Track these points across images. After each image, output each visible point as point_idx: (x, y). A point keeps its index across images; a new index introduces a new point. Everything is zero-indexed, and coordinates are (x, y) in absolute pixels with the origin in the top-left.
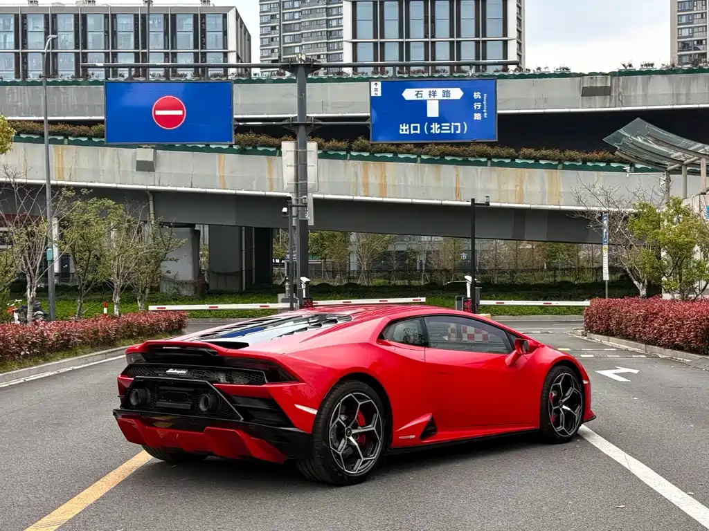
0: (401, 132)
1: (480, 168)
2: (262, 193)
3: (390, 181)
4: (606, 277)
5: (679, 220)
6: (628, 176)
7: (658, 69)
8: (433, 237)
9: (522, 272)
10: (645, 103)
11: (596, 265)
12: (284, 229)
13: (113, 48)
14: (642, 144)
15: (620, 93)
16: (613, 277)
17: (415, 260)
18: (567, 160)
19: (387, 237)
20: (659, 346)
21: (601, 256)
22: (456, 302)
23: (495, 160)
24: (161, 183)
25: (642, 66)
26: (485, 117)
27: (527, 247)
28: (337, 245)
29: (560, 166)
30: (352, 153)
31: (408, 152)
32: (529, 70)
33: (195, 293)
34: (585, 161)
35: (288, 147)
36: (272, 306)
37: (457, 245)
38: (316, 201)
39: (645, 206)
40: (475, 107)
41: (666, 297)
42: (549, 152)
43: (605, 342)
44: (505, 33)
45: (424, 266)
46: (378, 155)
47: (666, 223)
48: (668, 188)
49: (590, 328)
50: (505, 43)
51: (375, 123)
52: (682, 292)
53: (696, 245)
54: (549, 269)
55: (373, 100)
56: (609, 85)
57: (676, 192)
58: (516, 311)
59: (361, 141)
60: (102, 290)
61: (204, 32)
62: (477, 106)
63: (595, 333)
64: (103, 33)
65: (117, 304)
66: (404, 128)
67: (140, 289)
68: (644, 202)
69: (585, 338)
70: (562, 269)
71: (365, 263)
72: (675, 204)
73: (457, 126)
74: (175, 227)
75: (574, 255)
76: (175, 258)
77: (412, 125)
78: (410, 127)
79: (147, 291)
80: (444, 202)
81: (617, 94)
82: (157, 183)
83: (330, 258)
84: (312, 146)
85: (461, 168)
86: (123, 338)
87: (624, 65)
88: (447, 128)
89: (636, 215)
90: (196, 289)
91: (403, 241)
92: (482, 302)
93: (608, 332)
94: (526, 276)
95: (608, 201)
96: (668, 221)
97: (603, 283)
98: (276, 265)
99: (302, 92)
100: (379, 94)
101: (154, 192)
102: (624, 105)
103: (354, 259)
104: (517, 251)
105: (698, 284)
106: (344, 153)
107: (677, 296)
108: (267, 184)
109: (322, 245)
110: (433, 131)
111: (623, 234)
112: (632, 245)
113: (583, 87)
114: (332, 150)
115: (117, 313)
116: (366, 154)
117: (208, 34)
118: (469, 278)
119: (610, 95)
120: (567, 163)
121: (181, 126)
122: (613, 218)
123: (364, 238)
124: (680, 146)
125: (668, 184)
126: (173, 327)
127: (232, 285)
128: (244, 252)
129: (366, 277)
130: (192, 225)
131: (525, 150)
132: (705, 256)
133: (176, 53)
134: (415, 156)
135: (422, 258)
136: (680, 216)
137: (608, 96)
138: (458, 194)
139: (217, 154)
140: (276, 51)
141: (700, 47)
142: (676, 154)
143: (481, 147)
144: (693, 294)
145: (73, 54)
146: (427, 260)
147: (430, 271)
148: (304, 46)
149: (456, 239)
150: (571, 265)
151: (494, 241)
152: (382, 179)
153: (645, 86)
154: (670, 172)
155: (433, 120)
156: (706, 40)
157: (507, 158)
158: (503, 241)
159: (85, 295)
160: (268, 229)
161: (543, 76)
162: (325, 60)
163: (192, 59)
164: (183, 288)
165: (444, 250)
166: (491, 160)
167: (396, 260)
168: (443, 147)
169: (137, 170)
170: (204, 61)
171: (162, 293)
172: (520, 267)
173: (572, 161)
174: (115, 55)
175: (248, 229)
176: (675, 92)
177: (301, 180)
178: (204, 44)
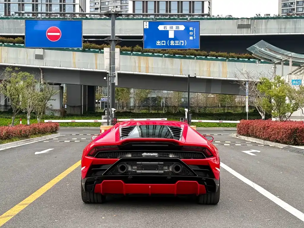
0: (157, 45)
1: (191, 60)
2: (93, 70)
3: (150, 66)
4: (247, 110)
5: (279, 86)
6: (257, 65)
7: (272, 16)
8: (169, 91)
9: (209, 108)
10: (266, 32)
11: (243, 105)
12: (100, 86)
13: (22, 1)
14: (264, 51)
15: (255, 27)
16: (251, 111)
17: (160, 101)
18: (230, 57)
19: (147, 91)
20: (270, 141)
21: (245, 101)
22: (181, 120)
23: (198, 57)
24: (46, 65)
25: (265, 15)
26: (195, 38)
27: (212, 96)
28: (124, 94)
29: (227, 60)
30: (134, 53)
31: (159, 52)
32: (214, 16)
33: (61, 115)
34: (238, 58)
35: (106, 50)
36: (99, 121)
37: (180, 95)
38: (118, 74)
39: (265, 79)
40: (190, 34)
41: (274, 119)
42: (222, 53)
43: (246, 139)
45: (164, 104)
46: (145, 54)
47: (273, 87)
48: (275, 71)
49: (240, 133)
50: (203, 3)
51: (146, 40)
52: (280, 117)
53: (287, 97)
54: (222, 106)
55: (145, 30)
56: (250, 23)
57: (279, 73)
58: (207, 125)
59: (138, 47)
60: (22, 114)
62: (191, 33)
63: (242, 135)
65: (29, 119)
66: (159, 42)
67: (38, 113)
68: (264, 77)
69: (237, 137)
70: (227, 107)
71: (137, 103)
72: (278, 79)
73: (182, 42)
74: (55, 85)
75: (233, 100)
76: (54, 99)
77: (162, 41)
78: (161, 42)
79: (42, 113)
80: (175, 76)
81: (253, 28)
82: (44, 65)
83: (121, 100)
84: (117, 50)
85: (183, 60)
86: (32, 134)
87: (257, 15)
88: (177, 43)
89: (260, 83)
90: (61, 113)
91: (155, 92)
92: (192, 121)
93: (248, 135)
94: (211, 110)
95: (249, 77)
96: (275, 86)
97: (246, 113)
98: (97, 103)
99: (113, 25)
100: (148, 27)
101: (42, 69)
102: (256, 33)
103: (132, 100)
104: (207, 98)
105: (287, 114)
106: (130, 52)
107: (278, 119)
108: (95, 66)
109: (118, 94)
110: (171, 44)
111: (255, 91)
112: (259, 96)
113: (238, 24)
114: (124, 51)
115: (28, 123)
116: (140, 53)
118: (186, 110)
120: (230, 59)
121: (59, 40)
122: (250, 84)
123: (137, 91)
124: (281, 52)
125: (275, 69)
126: (53, 130)
127: (77, 111)
128: (83, 97)
129: (138, 109)
130: (61, 84)
131: (211, 52)
132: (291, 101)
133: (51, 4)
134: (162, 54)
135: (163, 100)
136: (280, 84)
137: (250, 29)
138: (181, 72)
139: (72, 52)
140: (97, 4)
141: (292, 6)
142: (279, 56)
143: (192, 51)
144: (285, 118)
145: (4, 4)
146: (166, 102)
147: (167, 107)
148: (110, 2)
149: (179, 92)
150: (231, 105)
151: (197, 93)
152: (147, 64)
153: (266, 25)
154: (276, 64)
155: (171, 39)
156: (295, 2)
157: (203, 56)
158: (201, 93)
159: (16, 115)
160: (93, 86)
161: (220, 19)
162: (120, 8)
163: (59, 7)
164: (56, 113)
165: (174, 97)
166: (196, 57)
167: (152, 101)
168: (175, 50)
169: (35, 59)
170: (64, 8)
171: (46, 115)
172: (208, 105)
173: (233, 58)
174: (23, 5)
175: (85, 86)
176: (279, 27)
177: (112, 65)
178: (64, 0)
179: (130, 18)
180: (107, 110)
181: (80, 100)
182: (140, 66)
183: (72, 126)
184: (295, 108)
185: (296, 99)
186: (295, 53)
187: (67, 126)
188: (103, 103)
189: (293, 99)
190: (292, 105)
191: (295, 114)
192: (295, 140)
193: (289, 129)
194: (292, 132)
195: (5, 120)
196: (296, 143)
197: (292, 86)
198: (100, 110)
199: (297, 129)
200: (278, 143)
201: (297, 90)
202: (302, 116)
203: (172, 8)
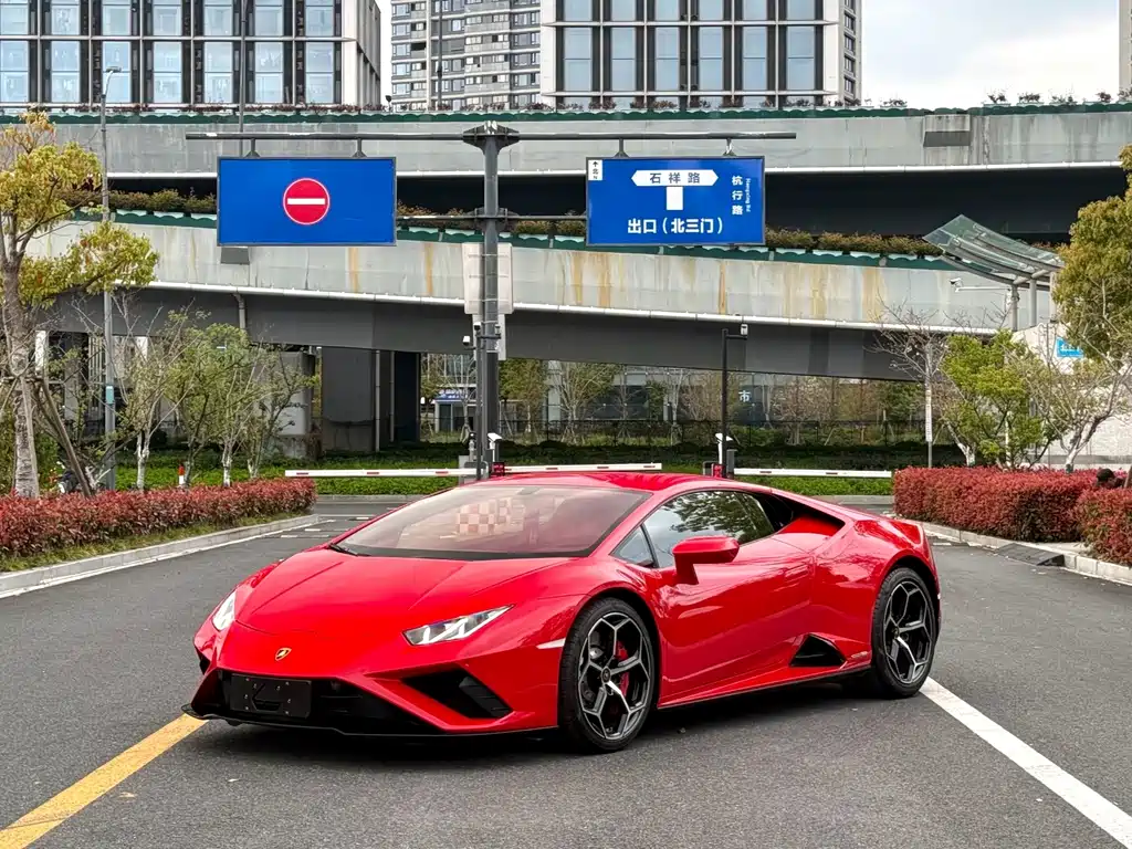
0: (630, 231)
1: (756, 264)
2: (418, 301)
3: (615, 282)
4: (929, 436)
7: (1047, 103)
10: (1025, 158)
13: (145, 33)
15: (985, 143)
17: (660, 403)
18: (894, 252)
22: (704, 470)
23: (781, 251)
24: (259, 284)
25: (1021, 98)
26: (749, 210)
27: (852, 382)
28: (527, 375)
29: (883, 262)
30: (558, 238)
33: (308, 454)
34: (921, 254)
35: (471, 250)
36: (452, 472)
40: (734, 197)
42: (864, 239)
44: (819, 16)
45: (674, 412)
48: (1015, 309)
50: (819, 30)
51: (594, 218)
56: (967, 129)
61: (301, 6)
62: (737, 195)
64: (129, 7)
65: (227, 468)
66: (634, 225)
71: (574, 407)
73: (709, 223)
74: (288, 350)
77: (645, 221)
78: (642, 223)
80: (700, 316)
81: (981, 144)
82: (252, 283)
83: (515, 398)
84: (505, 250)
85: (728, 263)
86: (244, 515)
87: (992, 98)
88: (693, 226)
90: (309, 447)
91: (639, 368)
94: (849, 432)
97: (926, 445)
98: (423, 408)
100: (600, 178)
101: (247, 297)
102: (992, 160)
103: (554, 398)
104: (836, 390)
106: (544, 238)
108: (424, 285)
110: (674, 230)
113: (927, 133)
114: (526, 232)
115: (227, 481)
116: (579, 240)
117: (308, 11)
118: (719, 436)
119: (969, 145)
120: (893, 257)
121: (325, 219)
123: (573, 365)
125: (1015, 303)
126: (298, 503)
127: (359, 442)
128: (378, 390)
129: (577, 431)
130: (306, 347)
131: (827, 234)
133: (253, 42)
135: (672, 399)
137: (967, 147)
138: (722, 305)
140: (420, 27)
144: (1026, 461)
145: (78, 43)
146: (680, 403)
147: (684, 422)
148: (468, 20)
152: (603, 276)
153: (1025, 137)
155: (675, 214)
157: (799, 247)
161: (862, 113)
162: (507, 44)
163: (281, 52)
164: (290, 446)
165: (709, 386)
166: (774, 250)
167: (627, 402)
169: (222, 262)
170: (300, 56)
173: (901, 253)
174: (149, 45)
175: (385, 354)
176: (1072, 143)
177: (489, 297)
178: (301, 27)
179: (546, 113)
180: (473, 438)
181: (368, 399)
182: (581, 287)
183: (347, 492)
188: (444, 407)
192: (1033, 525)
193: (1016, 492)
194: (1023, 502)
195: (121, 471)
198: (435, 436)
199: (1039, 493)
203: (702, 54)
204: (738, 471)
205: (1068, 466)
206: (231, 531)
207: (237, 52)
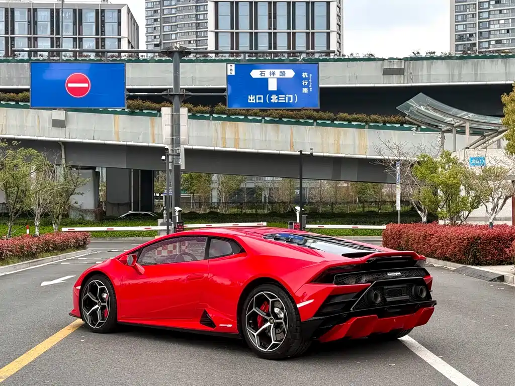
0: (249, 101)
1: (308, 127)
2: (147, 145)
3: (241, 136)
4: (399, 208)
5: (449, 167)
6: (414, 134)
7: (439, 56)
8: (274, 178)
9: (340, 204)
10: (429, 81)
11: (393, 199)
12: (162, 171)
13: (34, 34)
14: (424, 112)
15: (411, 73)
17: (261, 195)
18: (372, 122)
19: (239, 178)
20: (434, 258)
22: (289, 225)
23: (319, 121)
24: (71, 137)
25: (427, 53)
26: (311, 91)
27: (344, 185)
28: (202, 183)
29: (367, 126)
30: (214, 115)
31: (256, 115)
32: (345, 56)
33: (96, 218)
34: (385, 123)
35: (166, 111)
36: (154, 228)
37: (292, 184)
38: (186, 150)
39: (425, 156)
40: (303, 83)
41: (441, 222)
42: (358, 116)
44: (328, 27)
45: (267, 199)
46: (233, 117)
47: (440, 169)
48: (443, 144)
50: (328, 34)
51: (231, 94)
52: (451, 219)
53: (462, 185)
54: (360, 202)
55: (229, 78)
56: (403, 67)
57: (449, 147)
58: (335, 232)
59: (220, 106)
60: (27, 216)
61: (103, 22)
62: (305, 82)
64: (27, 23)
65: (37, 226)
66: (252, 98)
67: (55, 215)
68: (424, 153)
70: (369, 202)
71: (223, 197)
72: (446, 156)
73: (290, 97)
74: (82, 169)
75: (379, 192)
76: (81, 193)
77: (257, 96)
79: (60, 217)
80: (282, 152)
81: (409, 74)
82: (67, 136)
83: (198, 193)
84: (184, 111)
85: (295, 127)
86: (42, 252)
87: (413, 53)
88: (282, 99)
89: (419, 163)
90: (96, 215)
91: (252, 180)
94: (343, 207)
95: (399, 153)
96: (442, 168)
97: (397, 212)
98: (157, 198)
99: (176, 70)
100: (233, 73)
101: (65, 143)
102: (414, 82)
103: (215, 193)
104: (337, 189)
105: (462, 213)
106: (208, 115)
107: (448, 222)
108: (151, 138)
109: (191, 183)
110: (272, 101)
111: (410, 177)
112: (416, 185)
113: (384, 69)
114: (199, 113)
115: (37, 233)
116: (224, 116)
117: (106, 25)
118: (298, 208)
119: (404, 75)
120: (372, 124)
121: (87, 95)
122: (403, 165)
123: (223, 178)
124: (451, 113)
125: (443, 140)
126: (79, 244)
128: (132, 188)
129: (224, 207)
130: (94, 168)
131: (341, 114)
132: (468, 193)
133: (82, 38)
134: (261, 118)
135: (266, 193)
136: (450, 164)
137: (402, 75)
138: (292, 146)
139: (112, 115)
140: (158, 37)
141: (472, 39)
142: (448, 119)
143: (309, 112)
144: (459, 220)
145: (4, 38)
146: (270, 195)
147: (271, 203)
148: (178, 34)
149: (292, 179)
150: (376, 198)
151: (320, 181)
152: (236, 134)
153: (429, 68)
154: (444, 132)
155: (272, 93)
156: (476, 33)
157: (328, 120)
158: (326, 181)
159: (14, 220)
160: (151, 171)
161: (355, 60)
162: (195, 45)
163: (94, 43)
164: (87, 215)
165: (283, 187)
166: (316, 121)
167: (247, 195)
168: (281, 112)
169: (52, 127)
170: (103, 44)
171: (71, 218)
172: (339, 200)
173: (375, 122)
174: (36, 39)
175: (136, 171)
176: (451, 73)
177: (175, 136)
178: (103, 32)
179: (210, 59)
180: (166, 210)
182: (225, 138)
183: (114, 236)
184: (475, 204)
185: (476, 189)
186: (474, 113)
187: (105, 236)
189: (472, 189)
190: (470, 199)
191: (475, 213)
192: (475, 256)
193: (465, 238)
194: (469, 243)
196: (477, 262)
197: (470, 167)
199: (479, 238)
200: (447, 262)
201: (477, 174)
202: (487, 217)
204: (308, 226)
205: (491, 222)
206: (34, 260)
207: (75, 42)
